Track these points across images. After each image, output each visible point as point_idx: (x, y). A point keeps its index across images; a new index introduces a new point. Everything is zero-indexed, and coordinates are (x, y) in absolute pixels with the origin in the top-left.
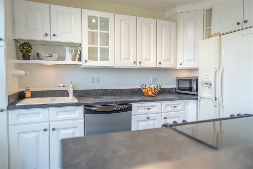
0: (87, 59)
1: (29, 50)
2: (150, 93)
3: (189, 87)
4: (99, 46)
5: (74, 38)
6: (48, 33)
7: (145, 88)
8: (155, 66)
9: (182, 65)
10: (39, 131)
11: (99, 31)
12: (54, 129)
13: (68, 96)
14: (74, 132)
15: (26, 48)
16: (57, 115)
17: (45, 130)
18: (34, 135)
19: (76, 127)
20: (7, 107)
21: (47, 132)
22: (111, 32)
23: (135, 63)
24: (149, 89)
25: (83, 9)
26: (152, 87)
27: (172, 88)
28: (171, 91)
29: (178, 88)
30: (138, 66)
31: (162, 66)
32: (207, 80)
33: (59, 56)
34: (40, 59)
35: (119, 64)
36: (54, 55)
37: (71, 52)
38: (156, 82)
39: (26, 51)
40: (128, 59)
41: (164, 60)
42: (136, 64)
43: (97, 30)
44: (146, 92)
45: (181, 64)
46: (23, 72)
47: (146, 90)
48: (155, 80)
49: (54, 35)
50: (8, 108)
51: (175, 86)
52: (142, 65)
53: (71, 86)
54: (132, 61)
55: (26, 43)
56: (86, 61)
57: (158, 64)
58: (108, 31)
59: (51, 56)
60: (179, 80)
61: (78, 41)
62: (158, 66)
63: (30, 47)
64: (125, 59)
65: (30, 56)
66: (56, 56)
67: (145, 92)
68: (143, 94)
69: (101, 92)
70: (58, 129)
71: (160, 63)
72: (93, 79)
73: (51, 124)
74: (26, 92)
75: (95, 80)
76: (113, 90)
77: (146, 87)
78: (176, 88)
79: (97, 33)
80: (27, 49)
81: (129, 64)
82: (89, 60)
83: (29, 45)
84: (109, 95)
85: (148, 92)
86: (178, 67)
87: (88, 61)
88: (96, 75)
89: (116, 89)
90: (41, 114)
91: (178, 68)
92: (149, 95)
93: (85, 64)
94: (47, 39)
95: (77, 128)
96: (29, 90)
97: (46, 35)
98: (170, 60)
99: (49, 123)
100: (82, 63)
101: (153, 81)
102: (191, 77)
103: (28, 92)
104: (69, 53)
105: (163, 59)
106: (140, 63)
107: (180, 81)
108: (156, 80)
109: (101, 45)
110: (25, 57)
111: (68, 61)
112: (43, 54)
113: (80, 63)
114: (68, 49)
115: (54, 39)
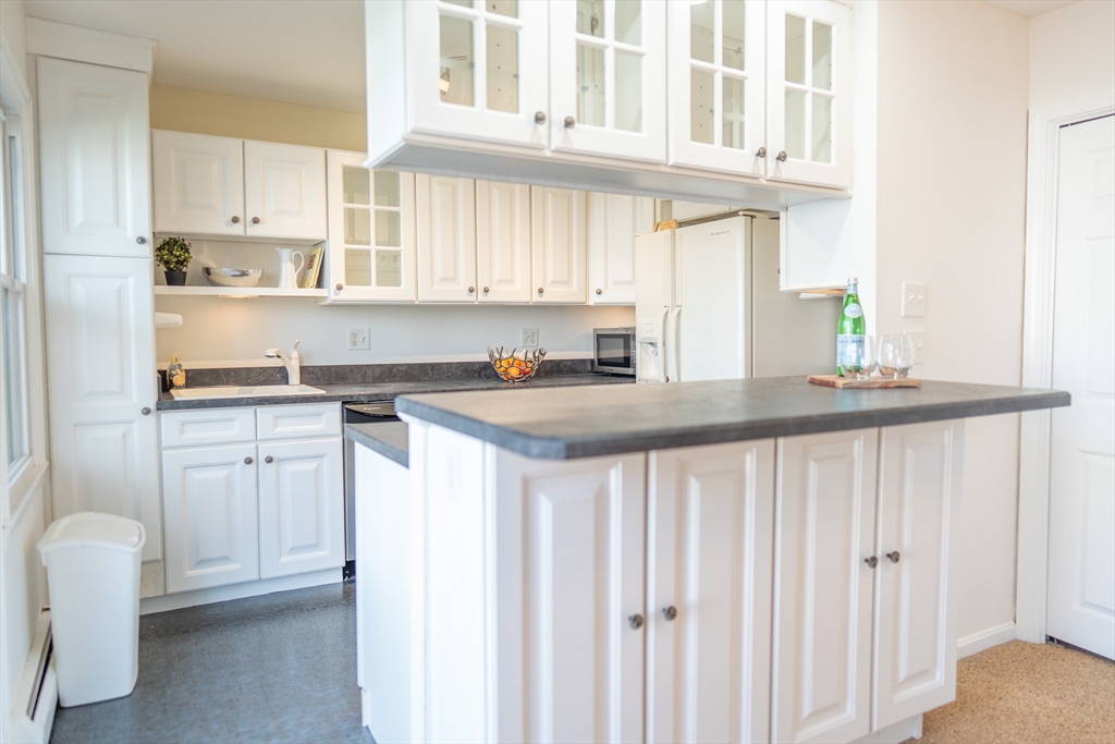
0: (343, 282)
1: (185, 260)
2: (514, 372)
3: (625, 358)
4: (373, 248)
5: (306, 226)
6: (241, 216)
7: (500, 360)
8: (528, 299)
9: (603, 294)
10: (234, 464)
11: (372, 207)
12: (269, 460)
13: (287, 384)
14: (317, 467)
15: (178, 254)
16: (275, 426)
17: (249, 461)
18: (221, 473)
19: (322, 456)
20: (158, 404)
21: (252, 467)
22: (404, 208)
23: (471, 291)
24: (511, 360)
25: (328, 150)
26: (520, 355)
27: (583, 361)
28: (579, 368)
29: (599, 359)
30: (481, 298)
31: (547, 298)
32: (650, 335)
33: (262, 274)
34: (213, 284)
35: (428, 295)
36: (250, 271)
37: (296, 261)
38: (535, 344)
39: (178, 262)
40: (453, 280)
41: (553, 282)
42: (474, 293)
43: (368, 203)
44: (502, 369)
45: (599, 293)
46: (178, 318)
47: (504, 364)
48: (530, 336)
49: (256, 221)
50: (159, 408)
51: (589, 353)
52: (491, 298)
53: (295, 354)
54: (463, 286)
55: (176, 242)
56: (339, 288)
57: (535, 292)
58: (397, 205)
59: (244, 274)
60: (601, 338)
61: (316, 233)
62: (536, 298)
63: (187, 251)
64: (444, 280)
65: (185, 273)
66: (255, 275)
67: (500, 371)
68: (497, 377)
69: (377, 372)
70: (279, 461)
71: (541, 291)
72: (354, 336)
73: (260, 446)
74: (174, 372)
75: (359, 339)
76: (411, 366)
77: (504, 355)
78: (592, 361)
79: (367, 212)
80: (180, 255)
81: (457, 293)
82: (347, 284)
83: (185, 245)
84: (399, 381)
85: (509, 370)
86: (593, 300)
87: (345, 286)
88: (362, 324)
89: (419, 365)
90: (236, 422)
91: (591, 303)
92: (513, 379)
93: (336, 294)
94: (237, 230)
95: (325, 458)
96: (180, 366)
97: (235, 220)
98: (568, 282)
99: (257, 447)
100: (328, 293)
101: (526, 340)
102: (627, 329)
103: (179, 371)
104: (289, 264)
105: (550, 278)
106: (486, 290)
107: (603, 340)
108: (536, 338)
109: (377, 244)
110: (174, 276)
111: (288, 286)
112: (222, 270)
113: (320, 293)
114: (286, 253)
115: (254, 231)
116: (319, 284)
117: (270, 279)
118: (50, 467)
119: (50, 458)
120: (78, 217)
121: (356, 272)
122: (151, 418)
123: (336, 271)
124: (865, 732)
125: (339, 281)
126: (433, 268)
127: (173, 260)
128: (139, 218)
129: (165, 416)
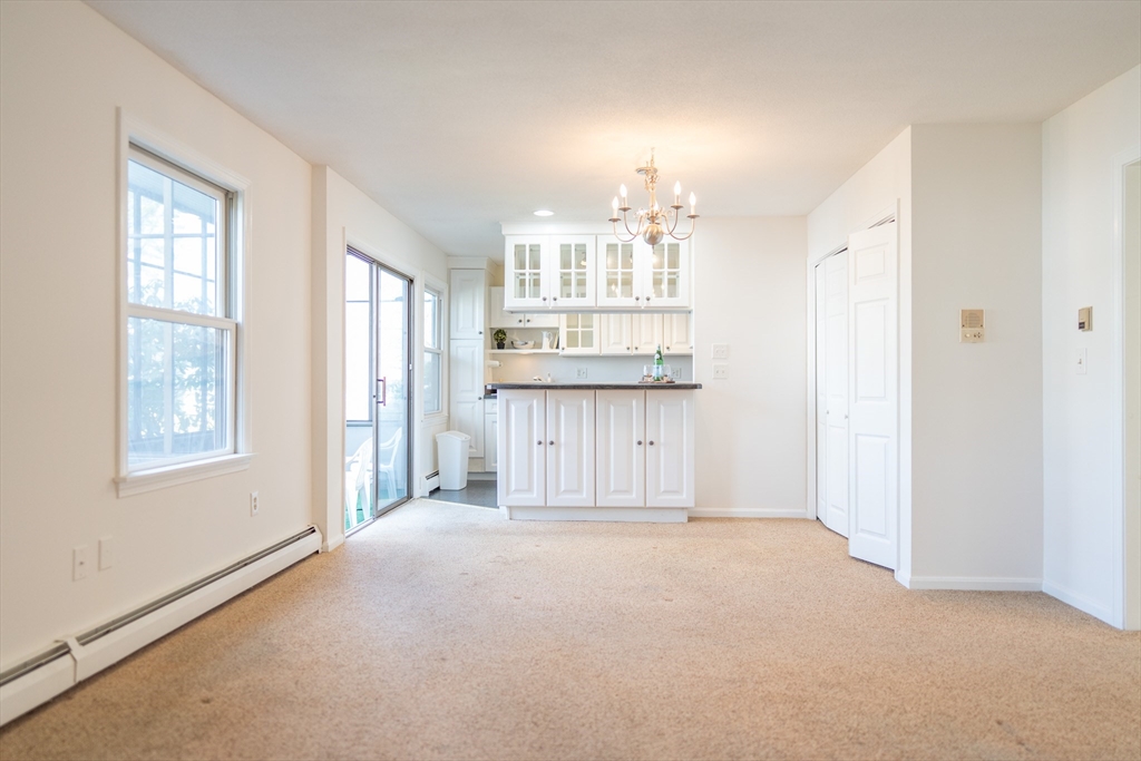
0: (568, 346)
1: (504, 339)
4: (580, 329)
5: (550, 322)
15: (500, 336)
20: (484, 398)
23: (628, 348)
30: (634, 352)
33: (535, 344)
34: (515, 348)
35: (605, 351)
36: (529, 342)
37: (548, 338)
40: (619, 344)
41: (677, 343)
42: (630, 350)
46: (497, 363)
49: (529, 321)
52: (639, 352)
54: (624, 346)
55: (501, 331)
56: (564, 348)
57: (665, 348)
59: (526, 344)
63: (505, 335)
64: (615, 344)
65: (505, 345)
66: (531, 343)
71: (668, 348)
72: (579, 371)
75: (581, 373)
80: (502, 337)
81: (621, 350)
83: (504, 333)
87: (569, 348)
88: (584, 366)
93: (563, 352)
94: (521, 325)
97: (520, 321)
100: (560, 351)
104: (546, 339)
105: (675, 341)
106: (637, 348)
109: (583, 327)
110: (501, 346)
111: (546, 349)
112: (518, 343)
113: (557, 351)
114: (545, 333)
115: (528, 325)
116: (557, 347)
117: (538, 345)
118: (449, 417)
119: (449, 413)
120: (461, 326)
121: (572, 340)
122: (481, 401)
123: (563, 343)
124: (642, 505)
125: (565, 346)
126: (610, 338)
127: (500, 339)
128: (480, 325)
129: (487, 401)
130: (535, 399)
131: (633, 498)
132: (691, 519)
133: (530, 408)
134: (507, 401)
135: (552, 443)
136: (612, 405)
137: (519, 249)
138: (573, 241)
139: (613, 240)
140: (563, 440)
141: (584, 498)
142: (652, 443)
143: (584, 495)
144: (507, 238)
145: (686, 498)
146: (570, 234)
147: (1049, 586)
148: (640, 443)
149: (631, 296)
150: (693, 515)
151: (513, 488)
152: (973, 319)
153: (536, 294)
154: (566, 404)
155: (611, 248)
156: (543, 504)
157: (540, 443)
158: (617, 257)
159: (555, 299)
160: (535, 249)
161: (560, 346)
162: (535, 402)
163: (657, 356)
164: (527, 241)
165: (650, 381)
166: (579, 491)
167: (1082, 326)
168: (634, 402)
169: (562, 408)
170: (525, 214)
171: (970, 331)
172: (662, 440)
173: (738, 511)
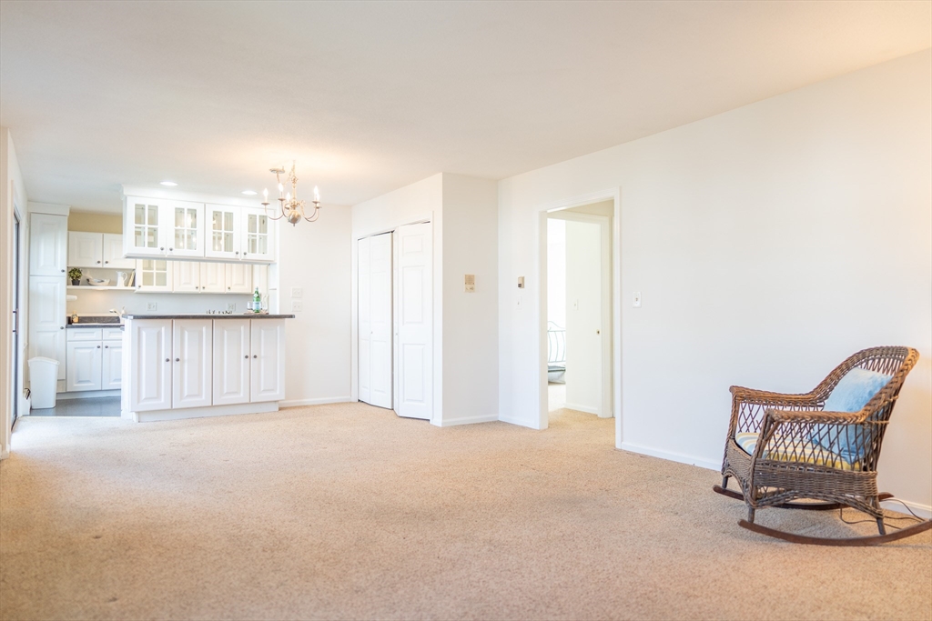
1: (79, 276)
4: (155, 271)
5: (127, 264)
6: (101, 260)
8: (223, 291)
10: (93, 347)
12: (107, 347)
13: (119, 322)
15: (77, 274)
17: (99, 347)
18: (88, 351)
20: (66, 326)
21: (100, 349)
23: (197, 288)
30: (202, 291)
31: (232, 291)
33: (110, 282)
34: (90, 285)
35: (177, 289)
36: (105, 280)
37: (124, 276)
40: (189, 284)
42: (199, 289)
46: (76, 298)
49: (107, 262)
52: (206, 291)
53: (123, 312)
54: (194, 286)
55: (76, 270)
56: (140, 286)
57: (227, 288)
59: (102, 281)
61: (132, 267)
62: (227, 291)
63: (80, 273)
64: (185, 284)
65: (79, 281)
66: (107, 281)
70: (110, 348)
71: (229, 288)
72: (150, 305)
73: (104, 342)
74: (73, 317)
75: (152, 307)
82: (144, 285)
83: (79, 271)
87: (142, 286)
88: (154, 300)
90: (95, 333)
93: (139, 289)
94: (100, 266)
96: (76, 315)
97: (99, 262)
98: (243, 285)
99: (102, 342)
100: (136, 288)
103: (75, 317)
104: (120, 278)
105: (234, 284)
106: (204, 288)
109: (157, 269)
110: (75, 282)
111: (121, 285)
112: (93, 280)
113: (133, 288)
114: (120, 273)
115: (106, 266)
116: (133, 285)
117: (113, 283)
118: (28, 345)
119: (28, 342)
120: (41, 264)
121: (148, 279)
122: (64, 330)
123: (139, 281)
124: (248, 401)
125: (141, 284)
126: (181, 279)
127: (75, 276)
128: (62, 264)
129: (69, 330)
130: (164, 327)
131: (242, 397)
132: (280, 409)
133: (159, 334)
134: (139, 328)
135: (178, 360)
136: (225, 330)
137: (140, 208)
138: (186, 206)
139: (218, 209)
140: (186, 357)
141: (204, 400)
142: (255, 357)
143: (204, 398)
144: (129, 198)
145: (279, 394)
146: (185, 200)
147: (502, 417)
148: (247, 357)
149: (231, 251)
150: (281, 406)
151: (143, 396)
152: (470, 280)
153: (152, 244)
154: (188, 331)
155: (217, 215)
156: (169, 407)
157: (168, 360)
158: (221, 221)
159: (171, 250)
160: (154, 209)
161: (137, 284)
162: (163, 329)
163: (256, 295)
164: (147, 202)
165: (252, 313)
166: (199, 395)
167: (520, 286)
168: (242, 328)
169: (186, 333)
170: (154, 182)
171: (469, 286)
172: (263, 354)
173: (307, 401)
